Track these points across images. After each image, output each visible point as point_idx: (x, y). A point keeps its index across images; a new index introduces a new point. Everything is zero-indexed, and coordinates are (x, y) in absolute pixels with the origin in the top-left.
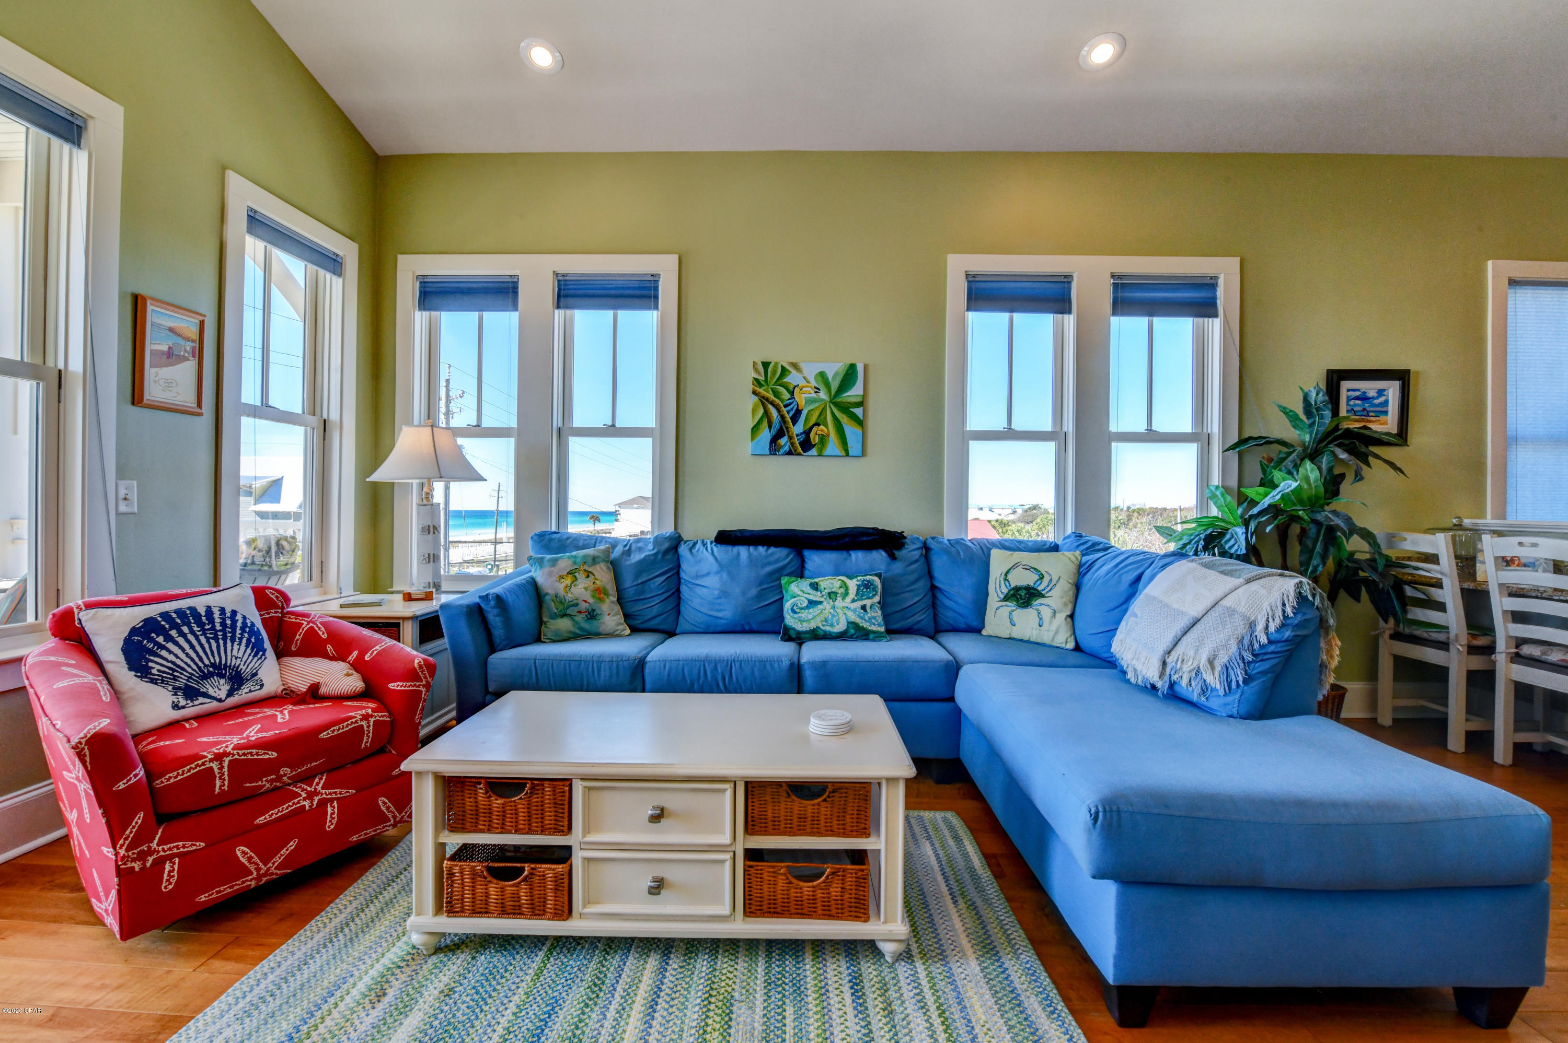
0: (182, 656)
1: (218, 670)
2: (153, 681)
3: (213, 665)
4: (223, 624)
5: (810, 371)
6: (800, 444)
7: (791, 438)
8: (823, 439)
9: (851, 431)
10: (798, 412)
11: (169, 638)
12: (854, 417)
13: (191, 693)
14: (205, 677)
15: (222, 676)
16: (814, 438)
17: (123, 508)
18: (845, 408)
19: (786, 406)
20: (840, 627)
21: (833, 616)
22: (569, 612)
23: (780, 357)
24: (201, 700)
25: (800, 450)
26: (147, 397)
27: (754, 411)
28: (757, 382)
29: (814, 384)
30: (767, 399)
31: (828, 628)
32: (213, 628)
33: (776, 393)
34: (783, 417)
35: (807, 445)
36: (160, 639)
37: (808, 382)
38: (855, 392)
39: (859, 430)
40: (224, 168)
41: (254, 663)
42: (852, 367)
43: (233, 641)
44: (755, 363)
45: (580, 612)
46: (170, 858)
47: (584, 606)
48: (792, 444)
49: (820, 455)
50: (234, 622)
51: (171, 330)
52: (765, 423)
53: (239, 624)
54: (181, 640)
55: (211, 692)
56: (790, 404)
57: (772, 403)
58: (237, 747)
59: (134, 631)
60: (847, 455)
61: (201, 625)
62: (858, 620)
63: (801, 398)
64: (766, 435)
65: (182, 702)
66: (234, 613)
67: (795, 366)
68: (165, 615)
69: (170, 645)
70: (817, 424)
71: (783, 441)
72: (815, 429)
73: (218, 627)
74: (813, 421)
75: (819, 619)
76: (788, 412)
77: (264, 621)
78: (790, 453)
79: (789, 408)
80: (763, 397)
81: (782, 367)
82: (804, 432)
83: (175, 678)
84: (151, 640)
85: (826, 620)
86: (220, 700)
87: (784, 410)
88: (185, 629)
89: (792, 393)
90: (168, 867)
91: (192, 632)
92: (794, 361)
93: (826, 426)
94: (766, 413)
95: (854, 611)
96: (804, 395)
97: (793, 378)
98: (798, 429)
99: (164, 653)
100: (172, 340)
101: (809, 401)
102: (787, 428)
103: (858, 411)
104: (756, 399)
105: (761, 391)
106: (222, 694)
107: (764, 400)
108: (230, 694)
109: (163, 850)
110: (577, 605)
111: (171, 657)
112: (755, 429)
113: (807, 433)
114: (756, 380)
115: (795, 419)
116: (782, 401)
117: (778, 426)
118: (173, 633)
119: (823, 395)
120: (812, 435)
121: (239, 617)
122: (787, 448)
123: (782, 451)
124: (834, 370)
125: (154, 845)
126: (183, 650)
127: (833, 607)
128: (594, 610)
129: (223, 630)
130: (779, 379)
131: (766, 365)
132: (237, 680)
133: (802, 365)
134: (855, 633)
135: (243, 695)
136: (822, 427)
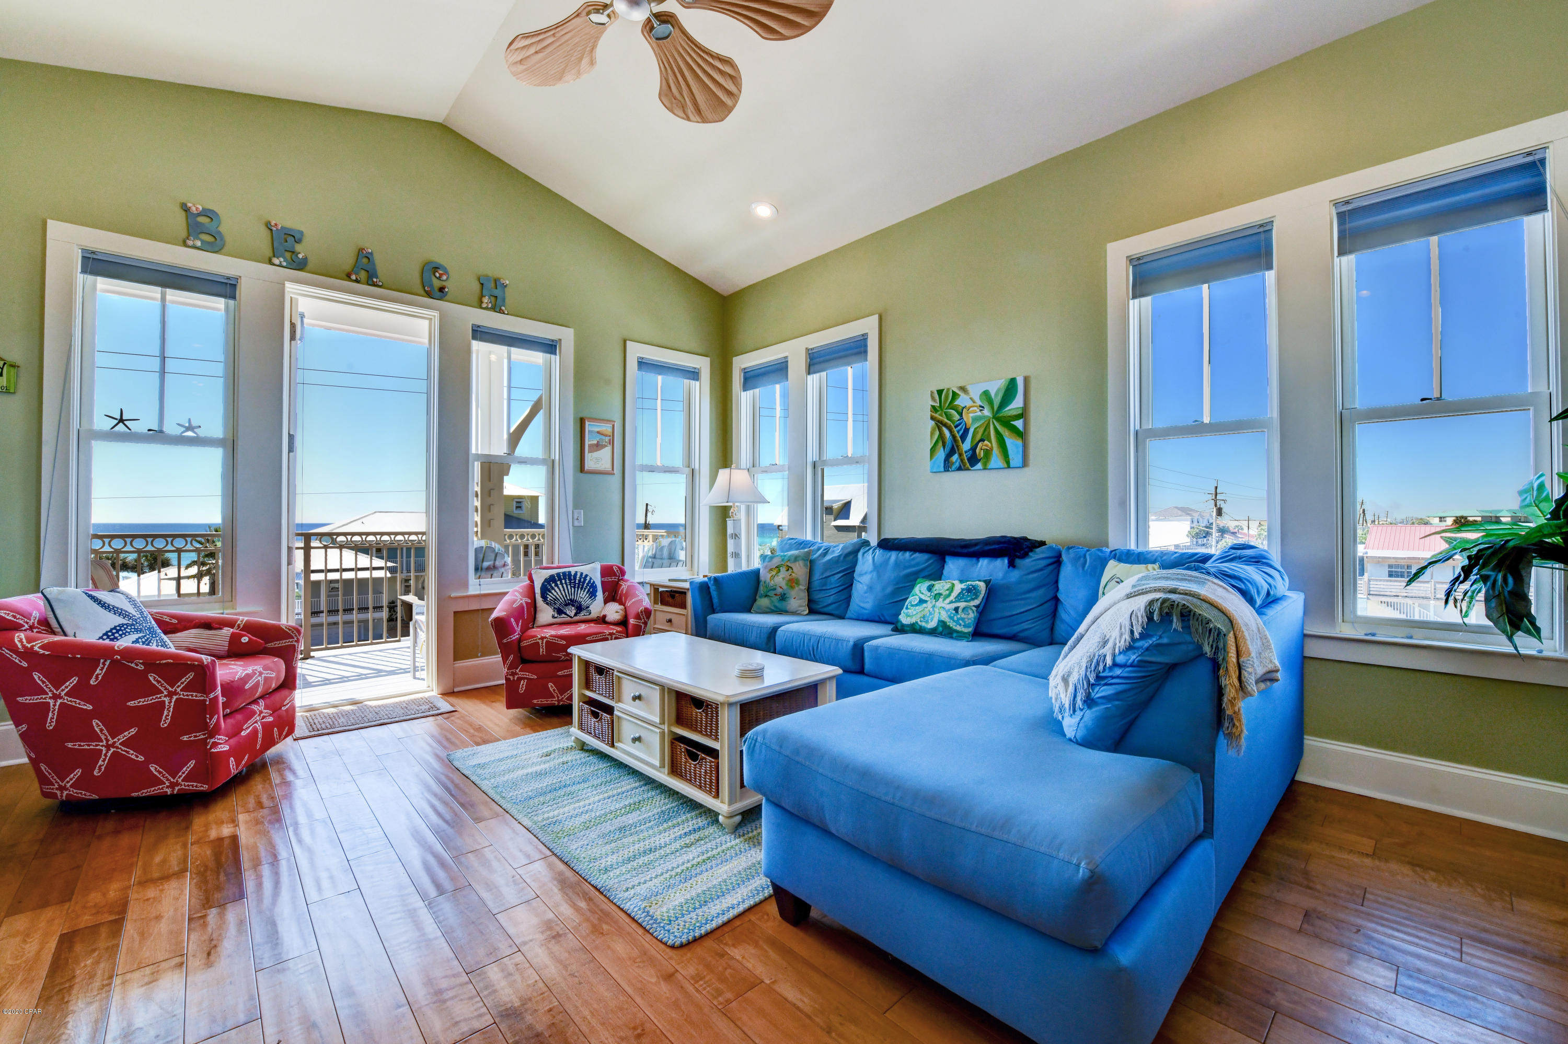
0: (559, 594)
1: (572, 602)
2: (547, 604)
3: (571, 600)
4: (580, 581)
5: (976, 392)
6: (968, 459)
7: (960, 455)
8: (988, 453)
9: (1013, 444)
10: (966, 430)
11: (557, 585)
12: (1014, 430)
13: (560, 612)
14: (567, 605)
15: (573, 606)
16: (980, 452)
17: (576, 524)
18: (1007, 422)
19: (956, 427)
20: (932, 624)
21: (931, 614)
22: (769, 594)
23: (950, 383)
24: (563, 615)
25: (968, 465)
26: (586, 468)
27: (932, 434)
28: (934, 409)
29: (979, 403)
30: (941, 422)
31: (923, 624)
32: (575, 582)
33: (949, 417)
34: (954, 437)
35: (973, 459)
36: (553, 585)
37: (974, 402)
38: (1017, 404)
39: (1019, 442)
40: (625, 342)
41: (589, 602)
42: (1012, 382)
43: (581, 589)
44: (932, 392)
45: (776, 595)
46: (524, 679)
47: (779, 591)
48: (962, 460)
49: (985, 469)
50: (585, 580)
51: (598, 432)
52: (940, 444)
53: (587, 582)
54: (560, 586)
55: (568, 612)
56: (960, 424)
57: (945, 425)
58: (551, 636)
59: (546, 580)
60: (1009, 467)
61: (570, 580)
62: (947, 620)
63: (968, 418)
64: (941, 454)
65: (556, 615)
66: (586, 576)
67: (963, 389)
68: (558, 574)
69: (556, 588)
70: (982, 440)
71: (955, 458)
72: (980, 444)
73: (577, 582)
74: (978, 437)
75: (919, 615)
76: (958, 432)
77: (603, 583)
78: (960, 469)
79: (959, 428)
80: (938, 421)
81: (953, 391)
82: (971, 449)
83: (555, 604)
84: (550, 585)
85: (924, 617)
86: (571, 617)
87: (955, 430)
88: (563, 581)
89: (961, 414)
90: (522, 682)
91: (566, 583)
92: (962, 384)
93: (990, 441)
94: (941, 435)
95: (947, 611)
96: (971, 415)
97: (962, 401)
98: (966, 446)
99: (553, 591)
100: (599, 437)
101: (975, 419)
102: (958, 446)
103: (1019, 424)
104: (933, 423)
105: (937, 415)
106: (572, 614)
107: (939, 424)
108: (576, 615)
109: (521, 674)
110: (775, 589)
111: (555, 594)
112: (933, 451)
113: (974, 449)
114: (933, 407)
115: (964, 437)
116: (953, 422)
117: (950, 446)
118: (559, 582)
119: (987, 412)
120: (978, 451)
121: (588, 578)
122: (957, 465)
123: (954, 467)
124: (996, 387)
125: (518, 671)
126: (560, 591)
127: (934, 607)
128: (785, 594)
129: (579, 584)
130: (951, 403)
131: (940, 392)
132: (579, 609)
133: (969, 388)
134: (944, 631)
135: (582, 616)
136: (986, 442)
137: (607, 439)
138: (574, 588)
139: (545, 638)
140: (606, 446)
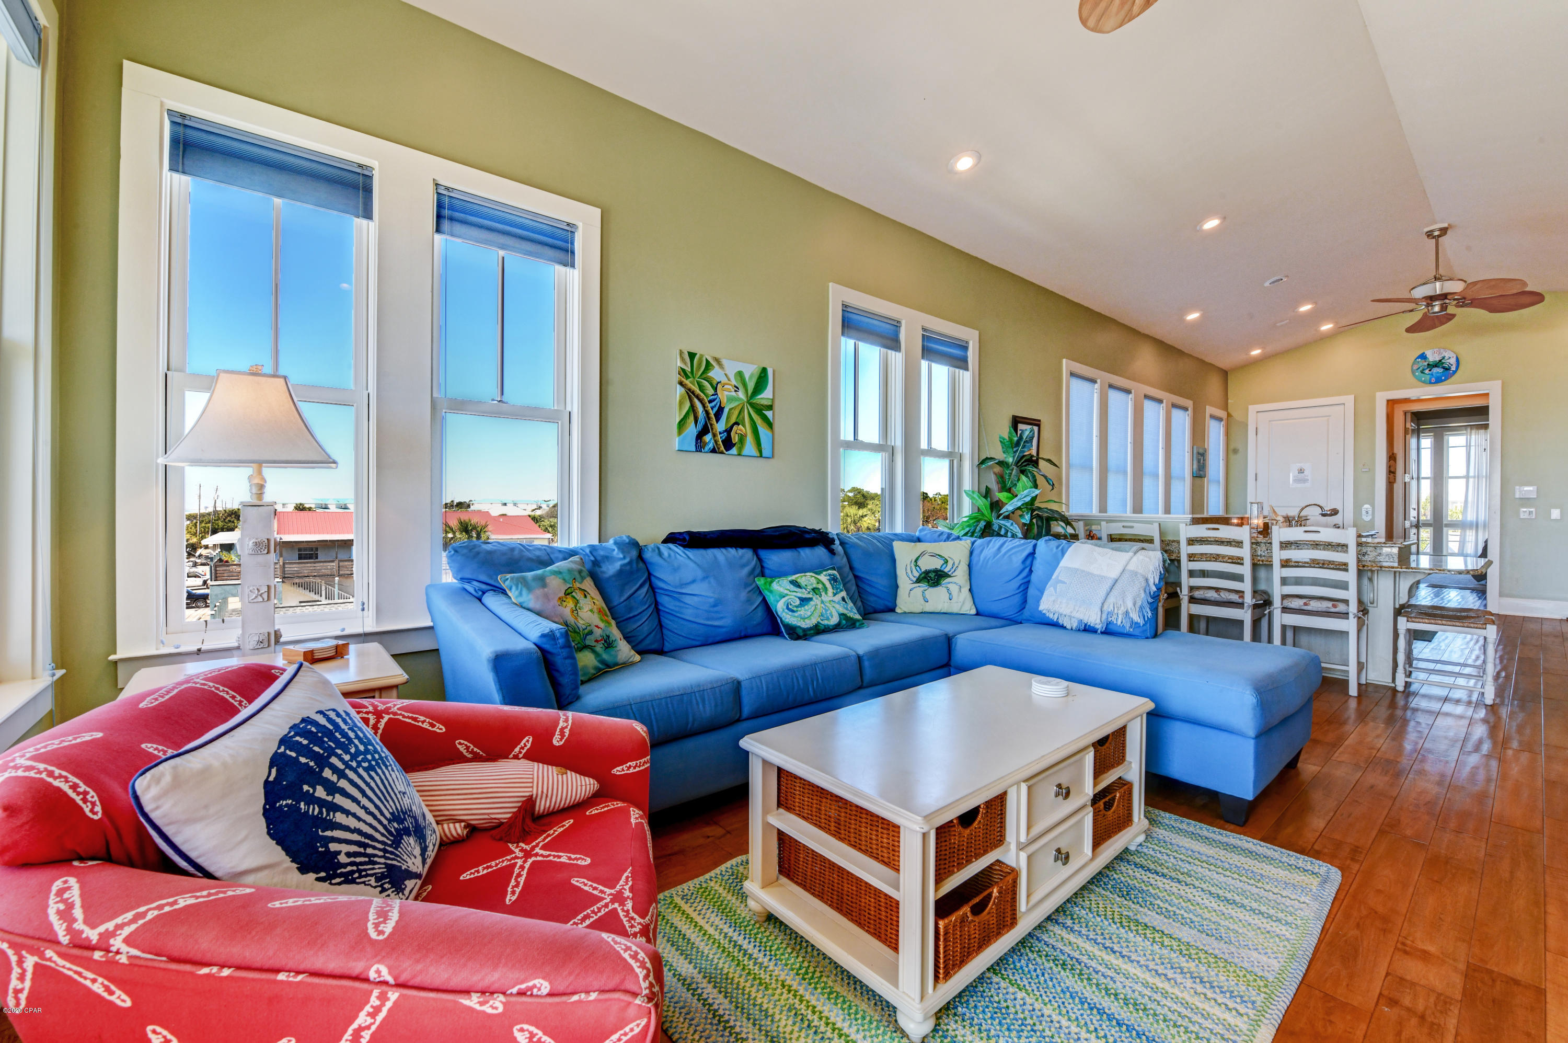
0: (361, 813)
1: (401, 824)
3: (393, 816)
5: (731, 368)
6: (723, 441)
7: (714, 435)
8: (742, 438)
9: (763, 430)
10: (720, 410)
12: (765, 419)
13: (396, 878)
14: (395, 841)
16: (735, 438)
18: (760, 410)
19: (710, 402)
20: (834, 620)
21: (826, 611)
22: (587, 643)
23: (705, 351)
25: (722, 448)
27: (681, 403)
28: (683, 372)
29: (734, 382)
30: (693, 393)
31: (826, 622)
33: (701, 387)
34: (707, 413)
35: (728, 444)
37: (729, 380)
38: (766, 396)
39: (769, 433)
42: (764, 370)
44: (681, 353)
45: (597, 641)
47: (598, 633)
48: (716, 442)
49: (739, 455)
52: (692, 418)
54: (344, 785)
56: (714, 400)
57: (698, 397)
60: (761, 456)
62: (845, 612)
63: (723, 395)
64: (692, 430)
67: (717, 360)
70: (737, 423)
71: (708, 438)
72: (735, 428)
74: (733, 420)
75: (816, 614)
76: (712, 408)
78: (713, 451)
79: (713, 404)
80: (690, 390)
81: (707, 360)
82: (726, 431)
83: (370, 859)
84: (311, 799)
85: (822, 615)
86: (420, 876)
87: (709, 406)
89: (716, 389)
92: (717, 356)
93: (744, 426)
94: (692, 406)
95: (838, 603)
96: (726, 393)
97: (716, 374)
98: (720, 427)
99: (339, 817)
101: (731, 399)
102: (711, 425)
103: (769, 414)
104: (680, 390)
105: (687, 382)
107: (690, 393)
110: (591, 633)
111: (351, 822)
112: (682, 424)
113: (729, 431)
114: (683, 370)
115: (718, 415)
116: (707, 396)
117: (703, 422)
119: (741, 395)
120: (733, 434)
122: (711, 446)
123: (707, 449)
124: (750, 372)
126: (355, 800)
127: (822, 602)
128: (608, 637)
130: (703, 373)
131: (692, 356)
133: (724, 362)
134: (846, 624)
136: (740, 426)
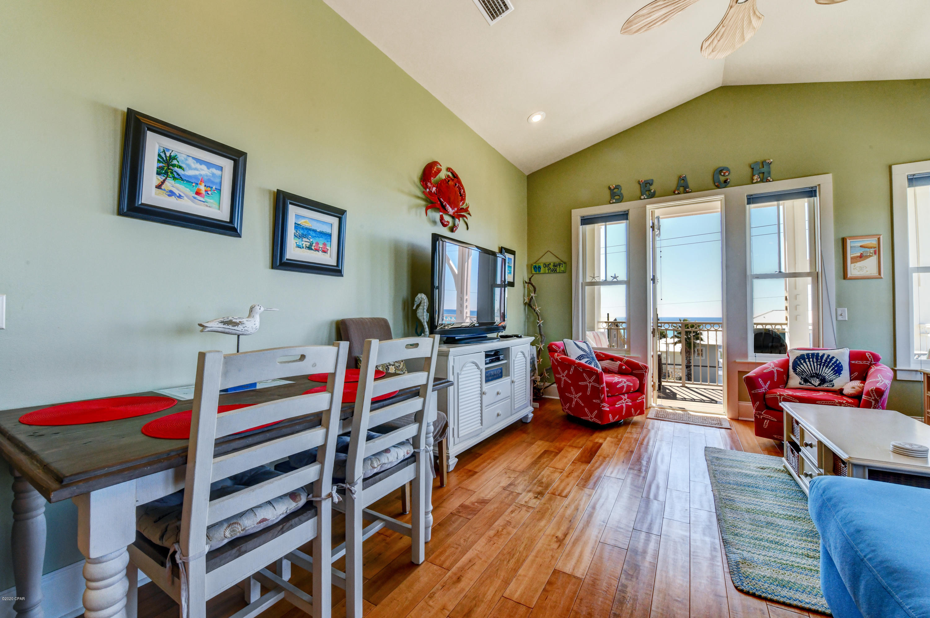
0: (807, 368)
1: (817, 376)
2: (796, 374)
3: (816, 373)
4: (826, 361)
11: (805, 362)
13: (806, 381)
14: (812, 376)
15: (818, 378)
17: (840, 318)
24: (809, 384)
26: (849, 275)
32: (821, 361)
36: (802, 361)
41: (833, 377)
43: (826, 367)
46: (767, 419)
50: (831, 360)
51: (861, 246)
53: (833, 362)
54: (808, 363)
55: (813, 382)
59: (797, 358)
61: (817, 359)
65: (802, 383)
66: (833, 357)
68: (808, 355)
69: (804, 364)
73: (823, 361)
77: (850, 364)
83: (803, 375)
84: (800, 361)
86: (815, 386)
88: (811, 360)
90: (766, 421)
91: (813, 361)
99: (802, 366)
100: (862, 250)
106: (817, 384)
108: (819, 385)
109: (765, 416)
111: (803, 368)
118: (807, 360)
121: (834, 360)
125: (763, 413)
126: (807, 366)
129: (825, 363)
132: (823, 381)
135: (825, 386)
137: (872, 250)
138: (820, 365)
139: (783, 395)
140: (870, 256)
